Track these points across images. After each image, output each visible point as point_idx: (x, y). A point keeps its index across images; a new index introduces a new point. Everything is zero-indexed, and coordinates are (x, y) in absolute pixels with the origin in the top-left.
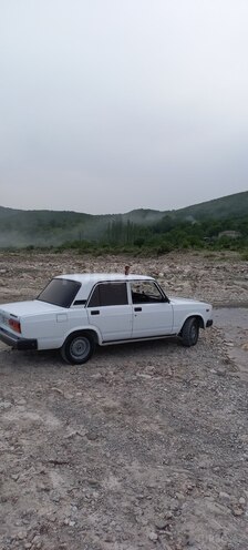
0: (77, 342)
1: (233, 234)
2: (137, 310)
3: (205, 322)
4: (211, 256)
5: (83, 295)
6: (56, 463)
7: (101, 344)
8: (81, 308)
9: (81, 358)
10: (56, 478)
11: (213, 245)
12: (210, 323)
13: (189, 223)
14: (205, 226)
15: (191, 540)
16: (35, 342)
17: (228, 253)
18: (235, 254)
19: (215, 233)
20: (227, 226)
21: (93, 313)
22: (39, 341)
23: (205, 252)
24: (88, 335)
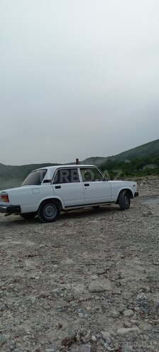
0: (48, 208)
1: (152, 167)
2: (86, 185)
3: (133, 194)
4: (140, 180)
5: (49, 176)
6: (30, 256)
7: (64, 208)
8: (48, 185)
9: (51, 218)
10: (28, 263)
11: (140, 174)
12: (137, 194)
13: (123, 163)
14: (133, 163)
15: (122, 276)
16: (19, 207)
17: (150, 177)
18: (155, 177)
19: (141, 167)
20: (147, 162)
21: (57, 187)
22: (22, 207)
23: (135, 178)
24: (55, 202)
